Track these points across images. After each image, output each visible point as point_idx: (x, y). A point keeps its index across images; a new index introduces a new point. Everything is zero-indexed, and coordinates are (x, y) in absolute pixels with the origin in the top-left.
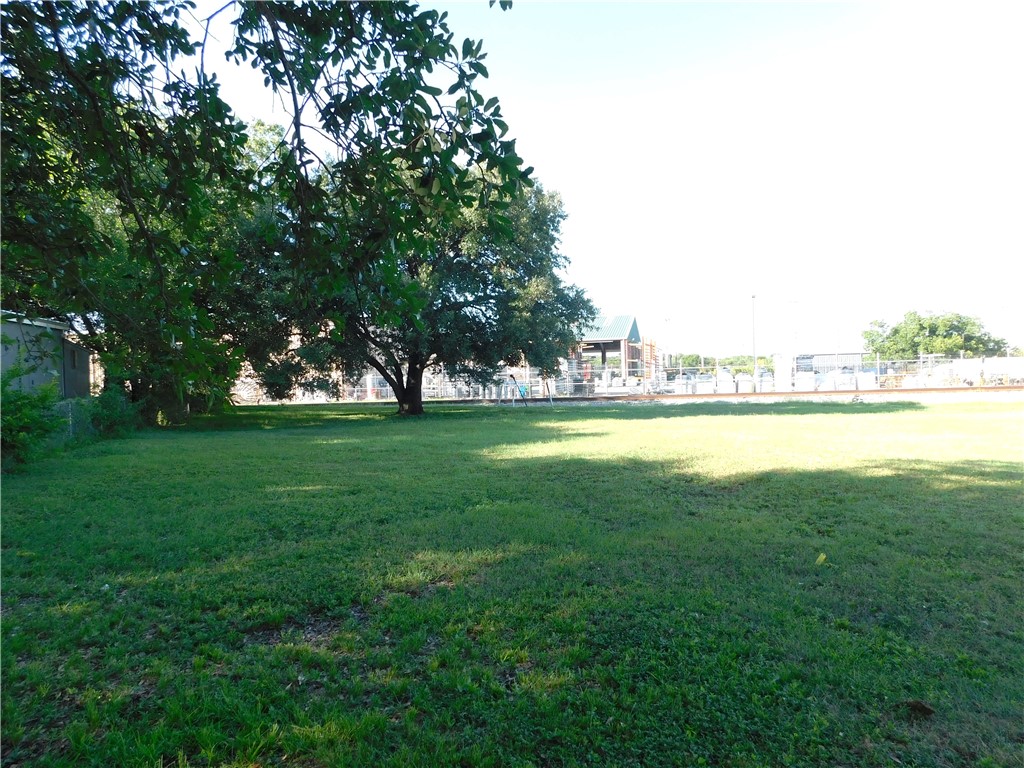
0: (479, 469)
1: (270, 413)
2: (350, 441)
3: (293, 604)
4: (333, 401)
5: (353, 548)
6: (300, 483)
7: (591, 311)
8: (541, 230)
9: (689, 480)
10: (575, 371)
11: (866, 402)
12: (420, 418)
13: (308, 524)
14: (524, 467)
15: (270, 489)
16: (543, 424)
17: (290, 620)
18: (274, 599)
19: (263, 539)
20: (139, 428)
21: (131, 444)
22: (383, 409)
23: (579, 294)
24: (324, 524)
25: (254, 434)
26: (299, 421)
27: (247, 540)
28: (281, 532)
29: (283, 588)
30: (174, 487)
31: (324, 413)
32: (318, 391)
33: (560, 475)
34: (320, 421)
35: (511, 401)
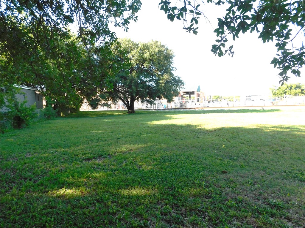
0: (146, 127)
1: (92, 113)
2: (113, 120)
3: (95, 155)
4: (109, 109)
5: (110, 144)
6: (99, 130)
7: (183, 83)
8: (167, 60)
9: (201, 129)
10: (180, 101)
11: (265, 109)
12: (134, 114)
13: (100, 139)
14: (158, 126)
15: (91, 132)
16: (168, 116)
17: (94, 158)
18: (91, 154)
19: (88, 142)
20: (56, 117)
21: (54, 121)
22: (124, 112)
23: (179, 78)
24: (104, 139)
25: (87, 118)
26: (99, 115)
27: (85, 142)
28: (93, 141)
29: (93, 152)
30: (66, 131)
31: (107, 113)
32: (105, 107)
33: (167, 128)
34: (106, 115)
35: (160, 109)
